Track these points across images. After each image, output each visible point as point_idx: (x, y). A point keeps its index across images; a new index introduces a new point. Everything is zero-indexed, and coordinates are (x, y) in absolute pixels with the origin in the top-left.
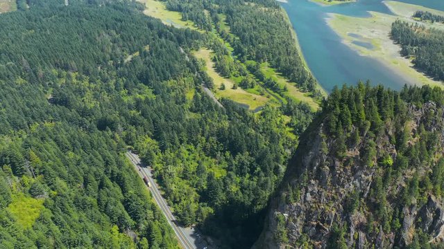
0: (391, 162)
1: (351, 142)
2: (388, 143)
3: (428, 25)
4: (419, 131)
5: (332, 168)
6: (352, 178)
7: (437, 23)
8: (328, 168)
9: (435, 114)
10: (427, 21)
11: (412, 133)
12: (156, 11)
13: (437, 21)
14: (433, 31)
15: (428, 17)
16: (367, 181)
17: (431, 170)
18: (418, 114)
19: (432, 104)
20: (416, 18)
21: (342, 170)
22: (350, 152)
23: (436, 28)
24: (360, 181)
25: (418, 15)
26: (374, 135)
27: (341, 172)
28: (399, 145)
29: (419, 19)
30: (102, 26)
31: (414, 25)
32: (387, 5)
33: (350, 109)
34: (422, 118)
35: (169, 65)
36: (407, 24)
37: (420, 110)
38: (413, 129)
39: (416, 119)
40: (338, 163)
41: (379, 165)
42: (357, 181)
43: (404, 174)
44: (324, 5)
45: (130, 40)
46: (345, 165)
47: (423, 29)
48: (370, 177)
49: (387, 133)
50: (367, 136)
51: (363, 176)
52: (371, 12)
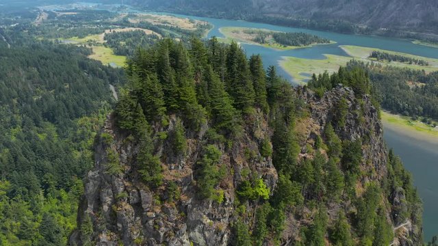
0: (265, 191)
1: (172, 151)
2: (256, 153)
3: (384, 64)
4: (326, 137)
5: (138, 206)
6: (184, 228)
7: (394, 62)
8: (128, 207)
9: (354, 107)
10: (384, 60)
11: (312, 141)
12: (103, 56)
13: (395, 60)
14: (390, 68)
15: (385, 57)
16: (218, 232)
17: (353, 210)
18: (321, 107)
19: (345, 89)
20: (373, 59)
21: (158, 210)
22: (173, 172)
23: (393, 66)
24: (202, 232)
25: (374, 55)
26: (221, 137)
27: (157, 216)
28: (280, 159)
29: (375, 59)
30: (22, 63)
31: (370, 64)
32: (343, 48)
33: (162, 82)
34: (329, 114)
35: (84, 101)
36: (362, 63)
37: (322, 100)
38: (312, 134)
39: (317, 115)
40: (147, 196)
41: (241, 199)
42: (196, 234)
43: (298, 217)
44: (279, 50)
45: (49, 77)
46: (162, 200)
47: (380, 66)
48: (223, 225)
49: (252, 134)
50: (204, 138)
51: (207, 221)
52: (326, 55)
